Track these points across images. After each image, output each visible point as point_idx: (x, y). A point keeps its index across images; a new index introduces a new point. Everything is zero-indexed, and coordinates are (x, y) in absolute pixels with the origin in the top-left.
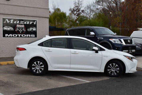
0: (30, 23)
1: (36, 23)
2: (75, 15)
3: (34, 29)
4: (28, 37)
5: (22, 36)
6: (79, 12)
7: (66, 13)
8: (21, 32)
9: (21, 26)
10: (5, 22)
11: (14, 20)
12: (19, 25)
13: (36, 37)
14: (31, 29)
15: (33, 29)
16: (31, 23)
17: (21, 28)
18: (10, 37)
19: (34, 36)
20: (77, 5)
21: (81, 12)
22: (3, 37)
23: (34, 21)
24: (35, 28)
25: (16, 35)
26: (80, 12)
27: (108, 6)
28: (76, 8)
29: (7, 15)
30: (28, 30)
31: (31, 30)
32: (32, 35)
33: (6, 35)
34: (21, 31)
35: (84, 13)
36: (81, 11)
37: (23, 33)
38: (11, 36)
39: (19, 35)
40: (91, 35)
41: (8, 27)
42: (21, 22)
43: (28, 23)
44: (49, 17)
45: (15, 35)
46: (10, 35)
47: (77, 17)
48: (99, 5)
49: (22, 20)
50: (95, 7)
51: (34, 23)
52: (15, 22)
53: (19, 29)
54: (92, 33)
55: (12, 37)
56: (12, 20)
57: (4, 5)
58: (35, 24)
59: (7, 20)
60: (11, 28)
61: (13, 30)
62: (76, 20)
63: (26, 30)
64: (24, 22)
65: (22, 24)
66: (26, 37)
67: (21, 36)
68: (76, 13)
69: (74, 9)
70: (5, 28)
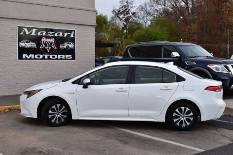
0: (63, 35)
1: (74, 35)
2: (121, 20)
3: (71, 46)
4: (61, 59)
5: (51, 57)
6: (127, 14)
7: (106, 16)
8: (48, 51)
9: (48, 40)
10: (22, 34)
11: (38, 30)
12: (46, 38)
13: (74, 59)
14: (66, 45)
15: (68, 45)
16: (66, 34)
17: (48, 44)
18: (31, 59)
19: (71, 58)
20: (125, 4)
21: (131, 15)
22: (19, 59)
23: (70, 31)
24: (72, 44)
25: (41, 56)
26: (129, 15)
27: (173, 6)
28: (123, 8)
29: (26, 21)
30: (61, 47)
31: (65, 47)
32: (66, 56)
33: (24, 56)
34: (48, 49)
35: (136, 17)
36: (132, 13)
37: (52, 52)
38: (33, 57)
39: (46, 56)
40: (173, 58)
41: (27, 42)
42: (49, 33)
43: (61, 35)
44: (96, 25)
45: (39, 56)
46: (30, 55)
47: (125, 23)
48: (159, 4)
49: (51, 30)
50: (152, 7)
51: (70, 35)
52: (39, 34)
53: (46, 46)
54: (176, 54)
55: (35, 59)
56: (34, 30)
57: (20, 4)
58: (72, 36)
59: (26, 30)
60: (33, 43)
61: (36, 47)
62: (123, 28)
63: (58, 47)
64: (54, 34)
65: (50, 37)
66: (57, 59)
67: (49, 57)
68: (123, 17)
69: (119, 11)
70: (23, 44)
